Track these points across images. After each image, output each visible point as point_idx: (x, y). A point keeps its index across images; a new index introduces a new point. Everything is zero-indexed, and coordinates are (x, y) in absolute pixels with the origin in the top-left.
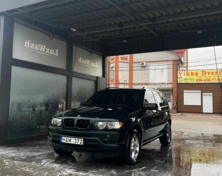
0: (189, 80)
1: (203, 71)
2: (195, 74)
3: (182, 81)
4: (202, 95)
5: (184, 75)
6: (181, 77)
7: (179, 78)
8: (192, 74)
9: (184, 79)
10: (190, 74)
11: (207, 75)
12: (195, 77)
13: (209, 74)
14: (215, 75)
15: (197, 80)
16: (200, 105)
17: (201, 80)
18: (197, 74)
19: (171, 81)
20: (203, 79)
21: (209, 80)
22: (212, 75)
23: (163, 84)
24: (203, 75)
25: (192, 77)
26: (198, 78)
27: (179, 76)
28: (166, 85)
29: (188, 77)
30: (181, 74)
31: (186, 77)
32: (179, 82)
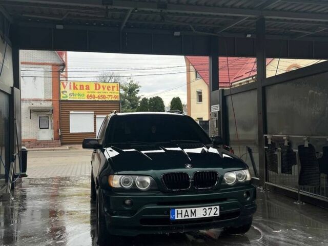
0: (77, 96)
1: (96, 84)
2: (85, 88)
3: (67, 97)
4: (95, 118)
5: (70, 89)
6: (66, 92)
7: (63, 92)
8: (82, 87)
9: (70, 95)
10: (78, 87)
11: (101, 89)
12: (85, 92)
13: (104, 89)
14: (111, 91)
15: (88, 96)
16: (93, 131)
17: (94, 96)
18: (88, 88)
19: (51, 97)
20: (97, 95)
21: (104, 97)
22: (108, 90)
23: (36, 100)
24: (96, 89)
25: (81, 92)
26: (90, 94)
27: (62, 89)
28: (42, 102)
29: (76, 92)
30: (65, 87)
31: (72, 91)
32: (62, 99)
